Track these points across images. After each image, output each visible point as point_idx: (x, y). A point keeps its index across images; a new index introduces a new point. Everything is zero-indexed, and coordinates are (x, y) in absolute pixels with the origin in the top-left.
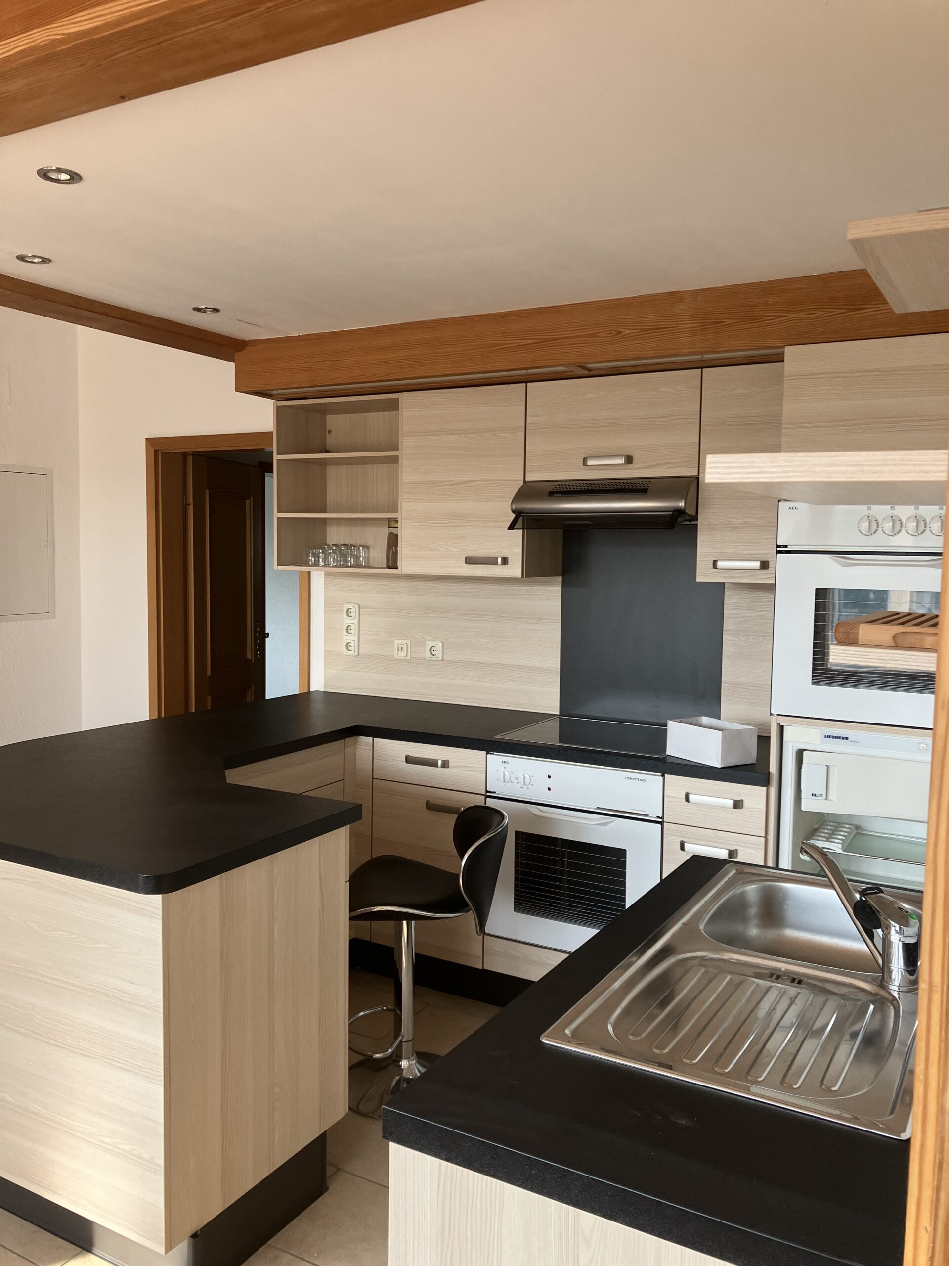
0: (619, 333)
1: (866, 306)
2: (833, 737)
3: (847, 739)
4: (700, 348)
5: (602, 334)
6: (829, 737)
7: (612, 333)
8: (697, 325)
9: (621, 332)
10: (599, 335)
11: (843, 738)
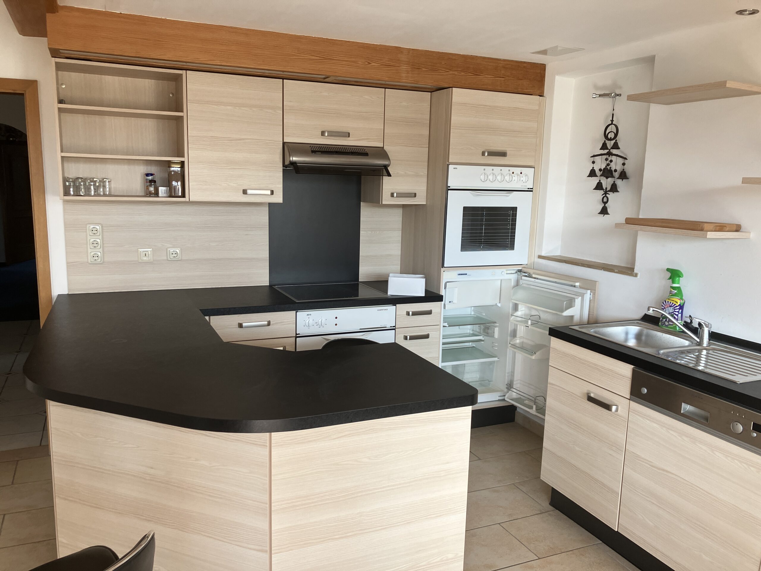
0: (369, 63)
1: (482, 75)
2: (461, 274)
3: (466, 274)
4: (411, 80)
5: (360, 62)
6: (460, 274)
7: (365, 63)
8: (410, 68)
9: (371, 63)
10: (358, 62)
11: (465, 274)
